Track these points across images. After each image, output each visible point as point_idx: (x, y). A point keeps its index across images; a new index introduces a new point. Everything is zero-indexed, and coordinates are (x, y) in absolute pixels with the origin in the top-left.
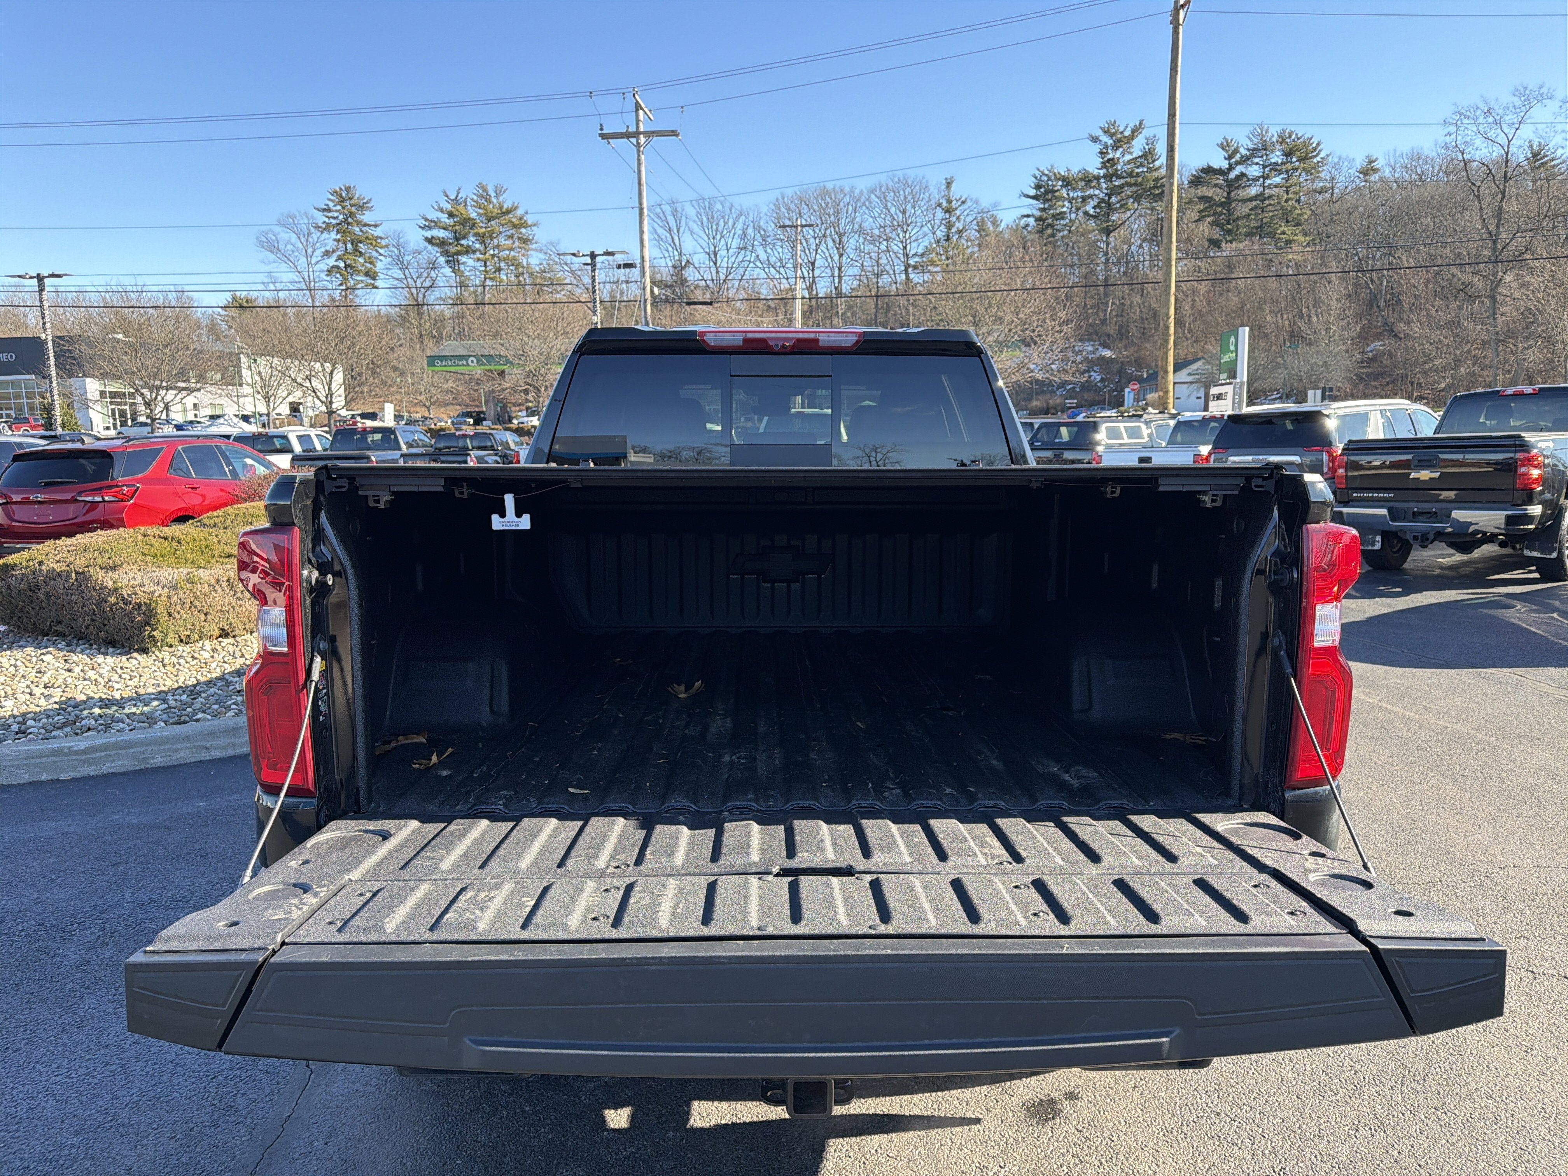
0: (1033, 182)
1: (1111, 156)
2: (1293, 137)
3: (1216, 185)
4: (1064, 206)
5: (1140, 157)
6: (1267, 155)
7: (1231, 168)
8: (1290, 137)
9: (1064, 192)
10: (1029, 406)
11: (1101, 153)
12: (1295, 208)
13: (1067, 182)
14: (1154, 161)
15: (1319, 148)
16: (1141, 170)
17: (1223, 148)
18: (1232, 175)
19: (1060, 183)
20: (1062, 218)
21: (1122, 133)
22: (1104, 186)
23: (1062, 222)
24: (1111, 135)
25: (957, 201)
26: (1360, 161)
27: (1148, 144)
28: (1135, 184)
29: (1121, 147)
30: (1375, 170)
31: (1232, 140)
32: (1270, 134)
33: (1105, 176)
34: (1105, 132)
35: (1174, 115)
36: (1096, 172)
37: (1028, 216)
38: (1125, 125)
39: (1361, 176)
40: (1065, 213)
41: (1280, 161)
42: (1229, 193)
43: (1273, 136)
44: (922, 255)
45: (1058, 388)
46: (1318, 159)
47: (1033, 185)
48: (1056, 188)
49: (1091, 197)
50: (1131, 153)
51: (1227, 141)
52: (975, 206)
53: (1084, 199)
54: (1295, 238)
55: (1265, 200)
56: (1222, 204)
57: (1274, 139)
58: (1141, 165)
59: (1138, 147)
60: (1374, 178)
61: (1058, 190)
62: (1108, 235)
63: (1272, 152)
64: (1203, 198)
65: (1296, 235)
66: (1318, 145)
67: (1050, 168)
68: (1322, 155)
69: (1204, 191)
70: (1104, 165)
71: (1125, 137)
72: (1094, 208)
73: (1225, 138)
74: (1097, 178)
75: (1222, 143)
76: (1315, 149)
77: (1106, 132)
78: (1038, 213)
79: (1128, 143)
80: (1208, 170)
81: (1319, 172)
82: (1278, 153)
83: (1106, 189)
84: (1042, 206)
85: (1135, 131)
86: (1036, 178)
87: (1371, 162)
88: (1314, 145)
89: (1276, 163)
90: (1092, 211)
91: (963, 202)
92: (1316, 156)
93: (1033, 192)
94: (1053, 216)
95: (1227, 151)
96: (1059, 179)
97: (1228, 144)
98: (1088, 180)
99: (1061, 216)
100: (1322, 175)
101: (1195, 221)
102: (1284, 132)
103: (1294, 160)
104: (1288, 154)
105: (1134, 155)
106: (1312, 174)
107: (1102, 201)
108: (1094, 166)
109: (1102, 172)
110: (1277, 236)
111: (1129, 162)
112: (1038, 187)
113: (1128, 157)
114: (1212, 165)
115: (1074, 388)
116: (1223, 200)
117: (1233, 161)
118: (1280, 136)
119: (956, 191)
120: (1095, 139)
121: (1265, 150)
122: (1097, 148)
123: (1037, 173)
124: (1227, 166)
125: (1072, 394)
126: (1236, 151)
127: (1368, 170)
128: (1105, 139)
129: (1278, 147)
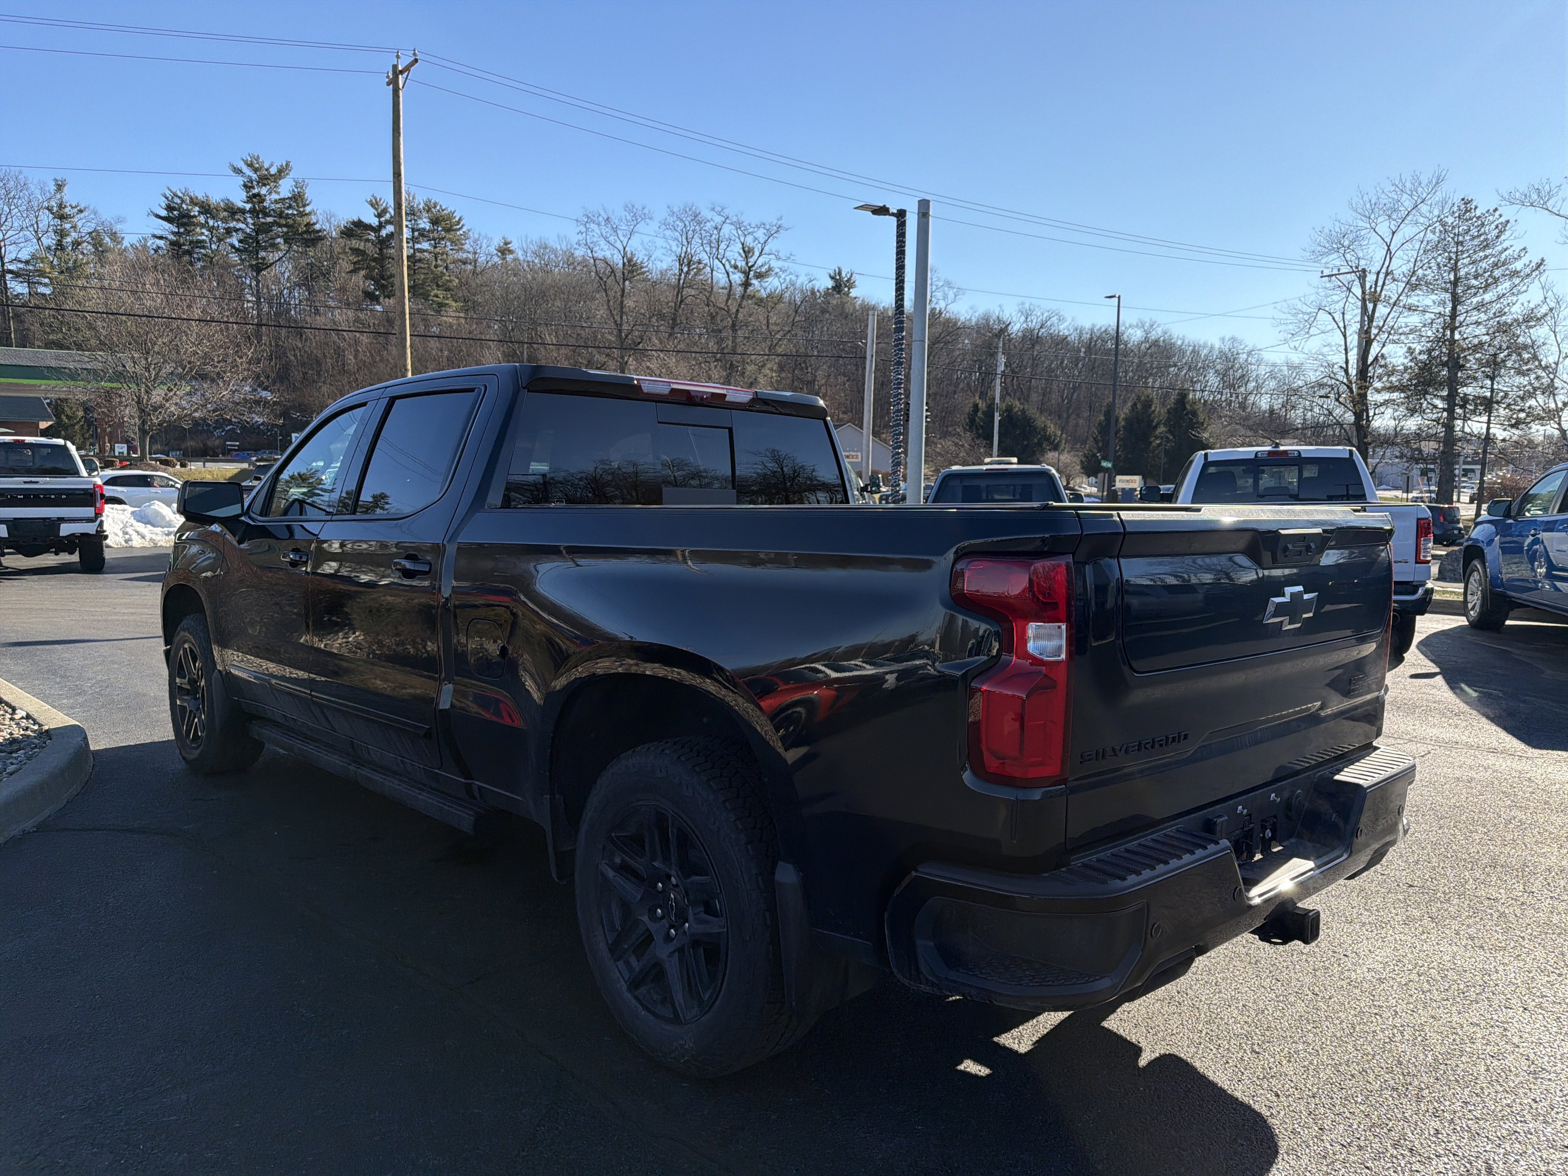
0: (163, 202)
1: (256, 191)
2: (438, 207)
3: (368, 240)
4: (203, 234)
5: (289, 198)
6: (415, 220)
7: (381, 226)
8: (435, 207)
9: (202, 219)
10: (183, 446)
11: (245, 186)
12: (444, 275)
13: (206, 209)
14: (304, 206)
15: (462, 223)
16: (290, 212)
17: (372, 205)
18: (384, 233)
19: (197, 209)
20: (204, 247)
21: (267, 170)
22: (250, 221)
23: (202, 251)
24: (256, 170)
25: (72, 208)
26: (497, 242)
27: (297, 188)
28: (286, 226)
29: (268, 184)
30: (511, 252)
31: (380, 200)
32: (416, 201)
33: (250, 211)
34: (248, 165)
35: (400, 175)
36: (240, 204)
37: (161, 238)
38: (271, 162)
39: (499, 254)
40: (203, 241)
41: (428, 228)
42: (381, 250)
43: (420, 203)
44: (27, 262)
45: (215, 428)
46: (461, 232)
47: (164, 205)
48: (192, 214)
49: (237, 230)
50: (278, 193)
51: (376, 200)
52: (92, 216)
53: (229, 232)
54: (447, 302)
55: (416, 262)
56: (374, 260)
57: (421, 207)
58: (290, 207)
59: (285, 188)
60: (509, 257)
61: (195, 216)
62: (258, 273)
63: (420, 218)
64: (356, 251)
65: (447, 299)
66: (460, 219)
67: (184, 191)
68: (464, 229)
69: (355, 243)
70: (250, 199)
71: (272, 175)
72: (240, 241)
73: (373, 196)
74: (243, 211)
75: (371, 201)
76: (458, 223)
77: (250, 165)
78: (172, 237)
79: (275, 182)
80: (359, 224)
81: (462, 244)
82: (425, 220)
83: (253, 224)
84: (177, 230)
85: (282, 172)
86: (167, 198)
87: (506, 244)
88: (457, 219)
89: (424, 229)
90: (237, 244)
91: (81, 211)
92: (459, 229)
93: (164, 213)
94: (191, 242)
95: (376, 209)
96: (196, 204)
97: (377, 203)
98: (233, 212)
99: (200, 244)
100: (466, 247)
101: (350, 272)
102: (430, 201)
103: (440, 229)
104: (435, 222)
105: (282, 196)
106: (456, 245)
107: (249, 236)
108: (239, 199)
109: (248, 206)
110: (431, 298)
111: (276, 202)
112: (169, 208)
113: (275, 196)
114: (363, 219)
115: (233, 430)
116: (376, 255)
117: (382, 219)
118: (426, 205)
119: (69, 196)
120: (238, 171)
121: (414, 214)
122: (240, 180)
123: (168, 193)
124: (377, 223)
125: (231, 435)
126: (385, 211)
127: (504, 251)
128: (248, 171)
129: (425, 214)
